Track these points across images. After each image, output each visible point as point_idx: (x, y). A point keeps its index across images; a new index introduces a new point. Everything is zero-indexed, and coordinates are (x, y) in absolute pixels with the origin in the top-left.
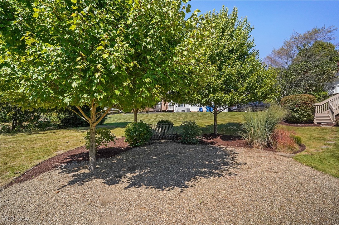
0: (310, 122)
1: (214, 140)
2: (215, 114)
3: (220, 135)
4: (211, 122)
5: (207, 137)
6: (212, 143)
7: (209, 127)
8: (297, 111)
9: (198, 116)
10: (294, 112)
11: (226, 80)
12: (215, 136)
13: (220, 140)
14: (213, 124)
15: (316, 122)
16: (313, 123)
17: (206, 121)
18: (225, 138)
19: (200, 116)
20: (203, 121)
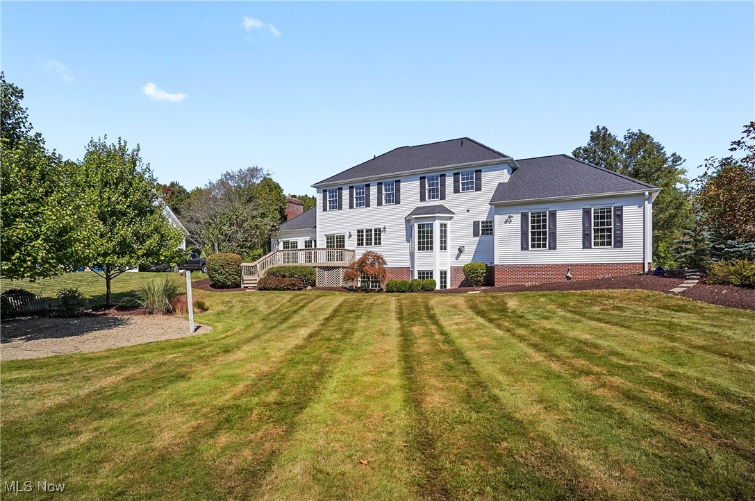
0: (237, 286)
1: (107, 311)
2: (108, 279)
3: (115, 306)
4: (100, 289)
5: (96, 309)
6: (104, 314)
7: (99, 298)
8: (221, 274)
9: (75, 280)
10: (218, 274)
11: (121, 242)
12: (108, 307)
13: (115, 311)
14: (106, 293)
15: (242, 286)
16: (240, 287)
17: (93, 289)
18: (122, 308)
19: (80, 281)
20: (86, 288)
